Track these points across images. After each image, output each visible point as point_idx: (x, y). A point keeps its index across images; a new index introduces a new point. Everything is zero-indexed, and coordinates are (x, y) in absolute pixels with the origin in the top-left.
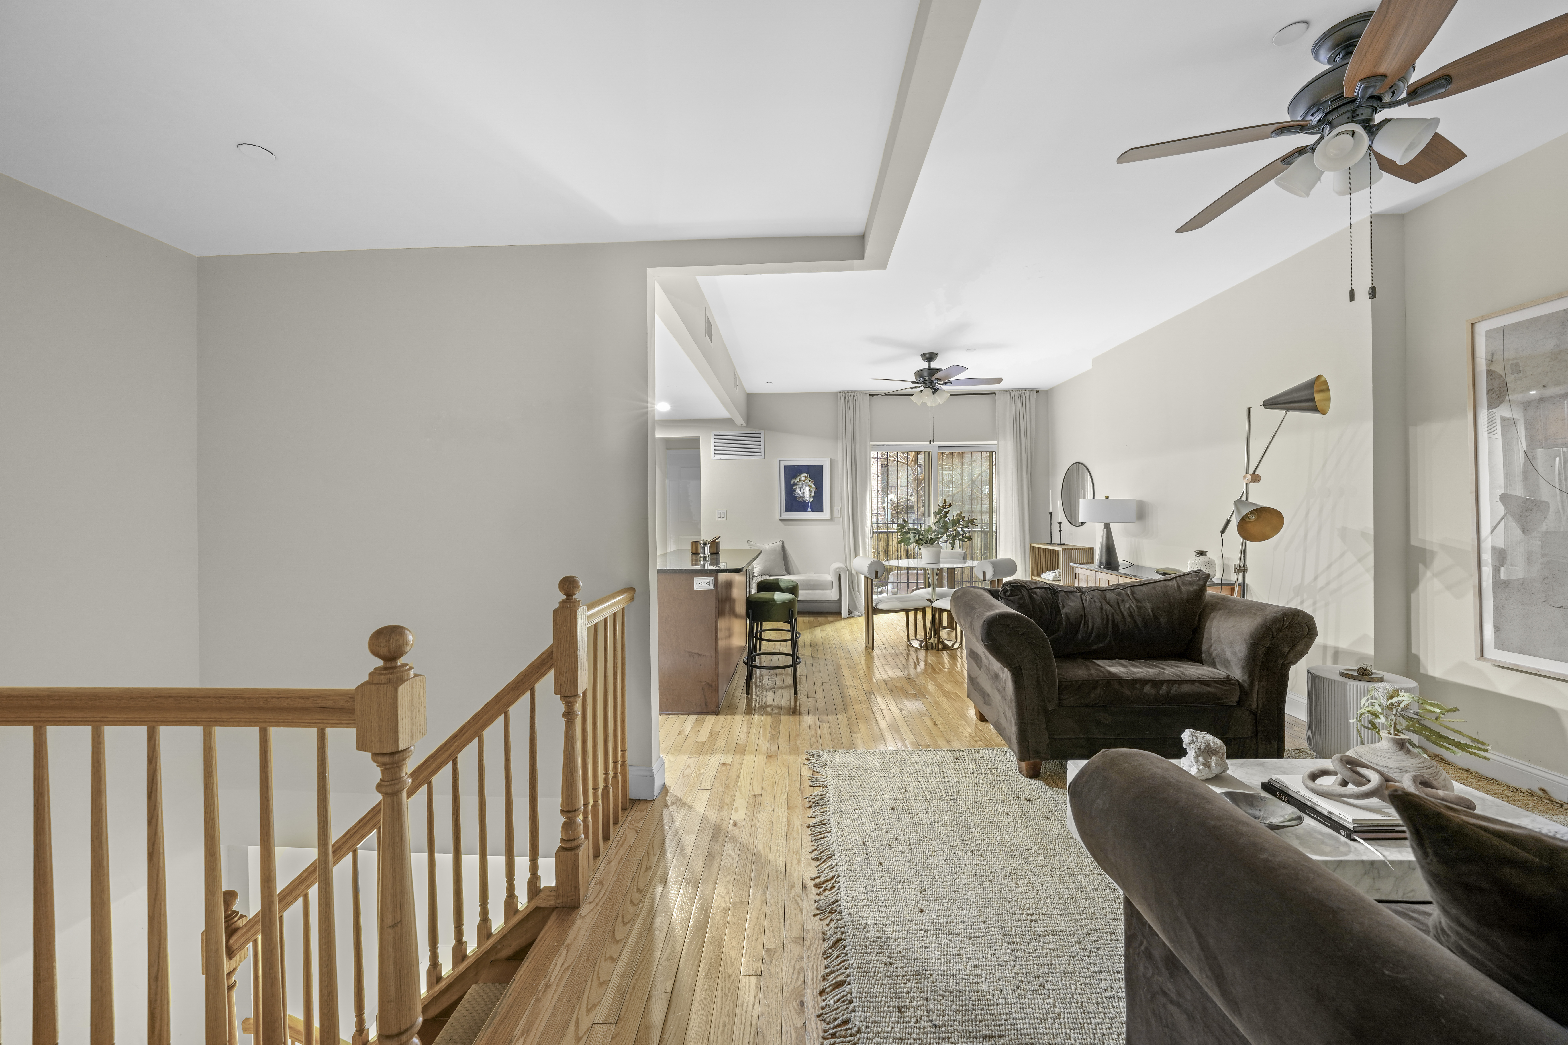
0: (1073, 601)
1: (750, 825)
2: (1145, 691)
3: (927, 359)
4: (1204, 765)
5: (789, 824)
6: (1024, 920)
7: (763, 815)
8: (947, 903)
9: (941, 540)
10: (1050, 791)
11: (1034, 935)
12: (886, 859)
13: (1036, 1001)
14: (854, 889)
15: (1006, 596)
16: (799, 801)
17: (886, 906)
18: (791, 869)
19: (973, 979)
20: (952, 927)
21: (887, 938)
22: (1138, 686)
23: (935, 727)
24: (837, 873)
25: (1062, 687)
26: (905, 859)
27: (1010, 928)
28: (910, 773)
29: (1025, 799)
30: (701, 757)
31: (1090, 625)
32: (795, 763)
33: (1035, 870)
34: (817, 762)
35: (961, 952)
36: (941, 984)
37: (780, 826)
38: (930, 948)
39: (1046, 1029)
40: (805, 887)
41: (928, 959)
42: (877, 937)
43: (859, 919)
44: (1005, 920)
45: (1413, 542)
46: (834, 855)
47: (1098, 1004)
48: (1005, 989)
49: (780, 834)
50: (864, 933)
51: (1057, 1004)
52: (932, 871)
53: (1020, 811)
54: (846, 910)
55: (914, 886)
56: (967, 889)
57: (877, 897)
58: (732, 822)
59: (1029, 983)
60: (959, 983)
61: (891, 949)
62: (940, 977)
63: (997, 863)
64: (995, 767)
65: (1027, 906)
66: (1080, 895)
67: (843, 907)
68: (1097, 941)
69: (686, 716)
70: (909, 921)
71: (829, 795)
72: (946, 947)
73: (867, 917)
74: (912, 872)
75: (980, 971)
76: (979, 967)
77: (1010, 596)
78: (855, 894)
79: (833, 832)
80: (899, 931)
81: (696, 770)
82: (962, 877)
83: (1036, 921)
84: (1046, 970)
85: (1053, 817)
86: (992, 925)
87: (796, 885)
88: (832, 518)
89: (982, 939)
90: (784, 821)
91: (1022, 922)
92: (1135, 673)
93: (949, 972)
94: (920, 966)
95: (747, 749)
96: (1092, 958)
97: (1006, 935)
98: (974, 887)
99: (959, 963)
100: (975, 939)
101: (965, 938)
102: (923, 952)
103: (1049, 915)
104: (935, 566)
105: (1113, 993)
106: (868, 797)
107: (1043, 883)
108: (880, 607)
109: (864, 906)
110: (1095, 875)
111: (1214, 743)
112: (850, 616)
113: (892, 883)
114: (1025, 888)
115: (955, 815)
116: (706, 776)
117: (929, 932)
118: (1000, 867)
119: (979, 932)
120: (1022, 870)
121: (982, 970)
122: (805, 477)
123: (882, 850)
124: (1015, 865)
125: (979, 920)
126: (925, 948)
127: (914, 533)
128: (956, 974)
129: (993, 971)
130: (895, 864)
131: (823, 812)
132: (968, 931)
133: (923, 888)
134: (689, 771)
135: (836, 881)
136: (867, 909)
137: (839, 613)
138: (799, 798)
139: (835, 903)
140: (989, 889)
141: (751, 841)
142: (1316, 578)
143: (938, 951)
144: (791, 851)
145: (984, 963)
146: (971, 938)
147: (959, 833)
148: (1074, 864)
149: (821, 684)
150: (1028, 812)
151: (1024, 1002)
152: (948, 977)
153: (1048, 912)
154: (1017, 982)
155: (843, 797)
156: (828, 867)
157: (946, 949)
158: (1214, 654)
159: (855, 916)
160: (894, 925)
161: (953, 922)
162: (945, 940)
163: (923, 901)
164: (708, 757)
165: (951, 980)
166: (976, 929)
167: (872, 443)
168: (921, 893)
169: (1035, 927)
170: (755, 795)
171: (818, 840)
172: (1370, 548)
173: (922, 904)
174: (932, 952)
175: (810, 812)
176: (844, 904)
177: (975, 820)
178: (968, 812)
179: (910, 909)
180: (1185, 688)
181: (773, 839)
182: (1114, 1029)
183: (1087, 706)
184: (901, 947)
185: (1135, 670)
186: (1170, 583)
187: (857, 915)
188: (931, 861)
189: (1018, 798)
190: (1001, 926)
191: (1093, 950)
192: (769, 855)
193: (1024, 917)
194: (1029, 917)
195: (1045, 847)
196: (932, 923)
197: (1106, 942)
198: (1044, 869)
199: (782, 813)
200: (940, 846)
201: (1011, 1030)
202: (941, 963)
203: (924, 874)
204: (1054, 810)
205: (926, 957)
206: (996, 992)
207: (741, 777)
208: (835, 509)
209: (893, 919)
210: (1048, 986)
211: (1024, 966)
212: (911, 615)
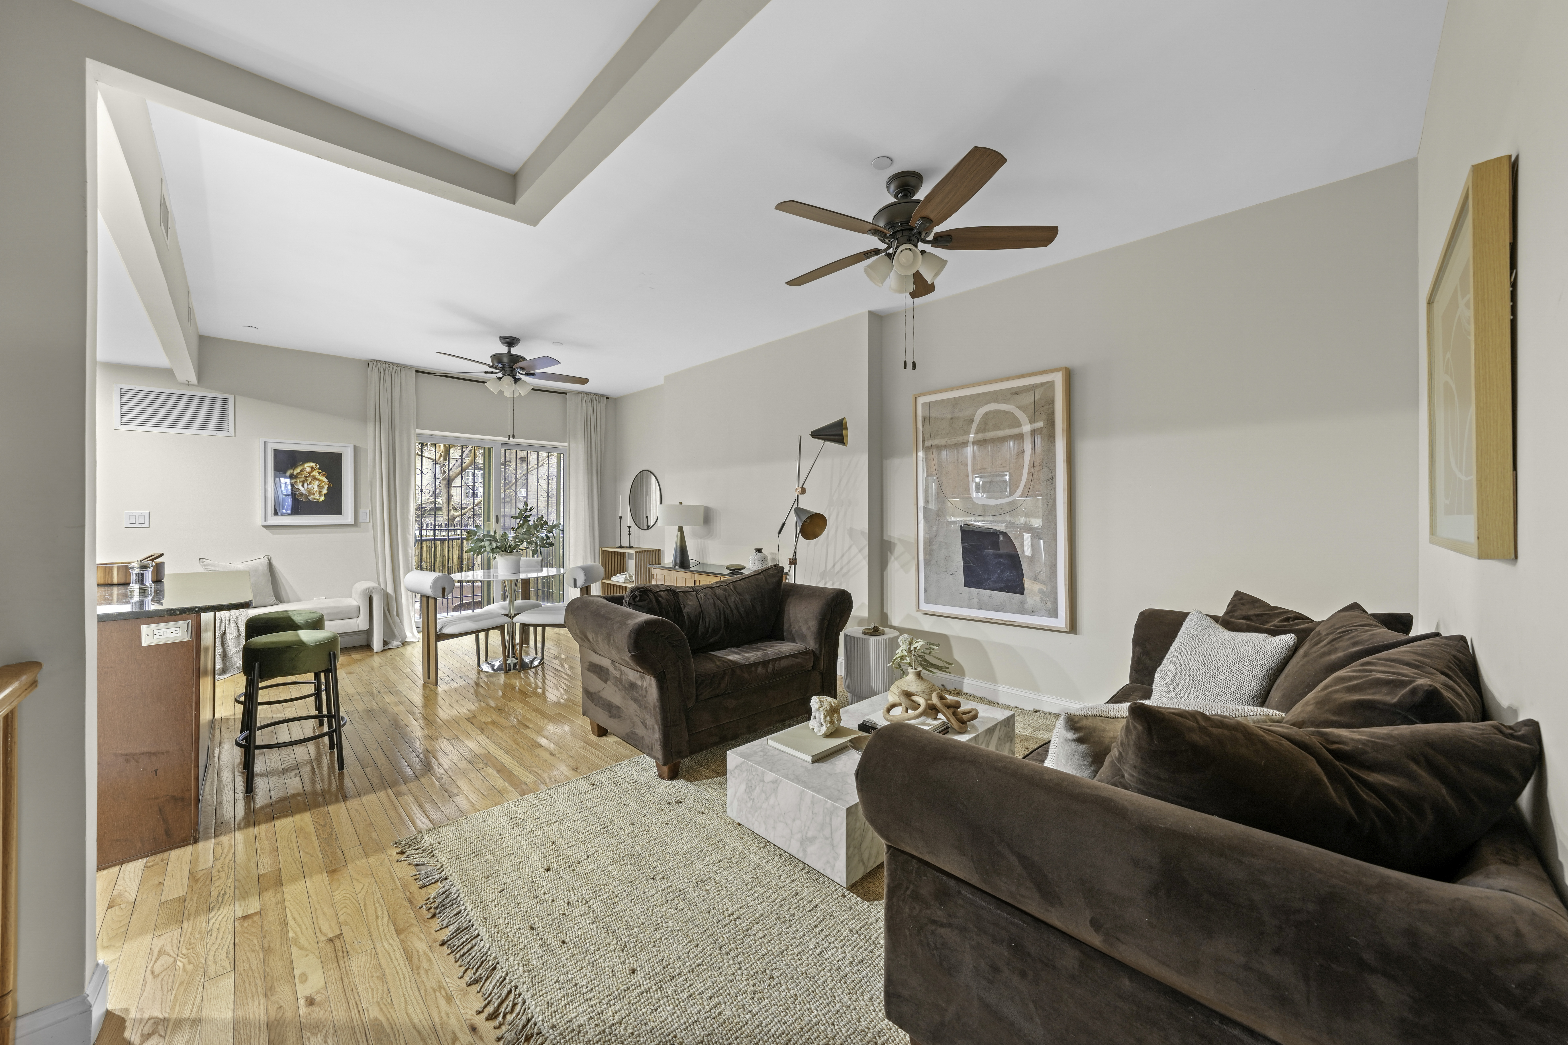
0: (691, 600)
1: (340, 989)
2: (758, 672)
3: (507, 343)
4: (830, 723)
5: (409, 955)
6: (729, 923)
7: (358, 963)
8: (654, 946)
9: (521, 547)
10: (693, 786)
11: (743, 933)
12: (566, 934)
13: (774, 995)
14: (544, 992)
15: (635, 602)
16: (412, 916)
17: (592, 989)
18: (440, 1017)
19: (714, 1013)
20: (671, 970)
21: (610, 1027)
22: (753, 669)
23: (552, 758)
24: (513, 983)
25: (698, 684)
26: (588, 922)
27: (721, 938)
28: (548, 819)
29: (677, 802)
30: (185, 924)
31: (707, 621)
32: (381, 865)
33: (715, 868)
34: (417, 851)
35: (691, 991)
36: (688, 1040)
37: (397, 965)
38: (660, 1007)
39: (793, 1017)
40: (474, 1029)
41: (663, 1021)
42: (600, 1033)
43: (568, 1025)
44: (714, 932)
45: (885, 538)
46: (498, 963)
47: (815, 965)
48: (745, 1003)
49: (401, 976)
50: (581, 1039)
51: (790, 987)
52: (624, 920)
53: (677, 816)
54: (545, 1025)
55: (612, 948)
56: (666, 920)
57: (576, 985)
58: (302, 1002)
59: (760, 982)
60: (704, 1026)
61: (621, 1037)
62: (684, 1032)
63: (681, 878)
64: (634, 780)
65: (725, 907)
66: (759, 874)
67: (540, 1024)
68: (790, 908)
69: (117, 868)
70: (625, 991)
71: (456, 888)
72: (675, 996)
73: (576, 1017)
74: (603, 932)
75: (716, 999)
76: (714, 996)
77: (640, 601)
78: (549, 997)
79: (483, 933)
80: (620, 1010)
81: (185, 951)
82: (655, 910)
83: (739, 918)
84: (767, 960)
85: (706, 811)
86: (706, 945)
87: (460, 1035)
88: (356, 523)
89: (703, 965)
90: (399, 955)
91: (728, 926)
92: (749, 658)
93: (690, 1021)
94: (660, 1035)
95: (284, 876)
96: (793, 926)
97: (721, 947)
98: (672, 915)
99: (694, 1004)
100: (697, 968)
101: (688, 974)
102: (655, 1017)
103: (746, 906)
104: (514, 577)
105: (821, 947)
106: (510, 869)
107: (727, 877)
108: (447, 631)
109: (565, 1005)
110: (762, 849)
111: (834, 703)
112: (386, 647)
113: (587, 958)
114: (715, 891)
115: (619, 846)
116: (212, 953)
117: (651, 990)
118: (686, 881)
119: (697, 960)
120: (705, 874)
121: (718, 997)
122: (312, 468)
123: (557, 925)
124: (697, 872)
125: (691, 947)
126: (656, 1011)
127: (490, 540)
128: (698, 1019)
129: (728, 991)
130: (579, 933)
131: (457, 914)
132: (687, 964)
133: (623, 945)
134: (166, 960)
135: (516, 995)
136: (571, 1007)
137: (367, 647)
138: (410, 911)
139: (527, 1024)
140: (686, 910)
141: (354, 1012)
142: (834, 565)
143: (669, 1005)
144: (430, 990)
145: (717, 988)
146: (693, 970)
147: (631, 864)
148: (742, 847)
149: (377, 744)
150: (683, 814)
151: (765, 1004)
152: (692, 1027)
153: (744, 904)
154: (752, 988)
155: (477, 883)
156: (496, 984)
157: (676, 998)
158: (793, 632)
159: (560, 1024)
160: (610, 1006)
161: (669, 964)
162: (671, 988)
163: (629, 959)
164: (203, 919)
165: (696, 1028)
166: (693, 958)
167: (418, 431)
168: (623, 951)
169: (741, 924)
170: (331, 940)
171: (464, 954)
172: (866, 542)
173: (632, 963)
174: (664, 1011)
175: (436, 923)
176: (541, 1018)
177: (641, 844)
178: (630, 837)
179: (620, 976)
180: (784, 663)
181: (392, 990)
182: (836, 979)
183: (718, 696)
184: (630, 1026)
185: (748, 655)
186: (759, 577)
187: (563, 1022)
188: (617, 910)
189: (669, 803)
190: (713, 940)
191: (791, 918)
192: (394, 1016)
193: (727, 920)
194: (732, 918)
195: (714, 842)
196: (649, 979)
197: (796, 905)
198: (722, 864)
199: (391, 945)
200: (619, 888)
201: (768, 1039)
202: (678, 1017)
203: (616, 928)
204: (704, 804)
205: (661, 1020)
206: (739, 1010)
207: (291, 922)
208: (361, 512)
209: (607, 999)
210: (776, 974)
211: (749, 969)
212: (482, 635)
